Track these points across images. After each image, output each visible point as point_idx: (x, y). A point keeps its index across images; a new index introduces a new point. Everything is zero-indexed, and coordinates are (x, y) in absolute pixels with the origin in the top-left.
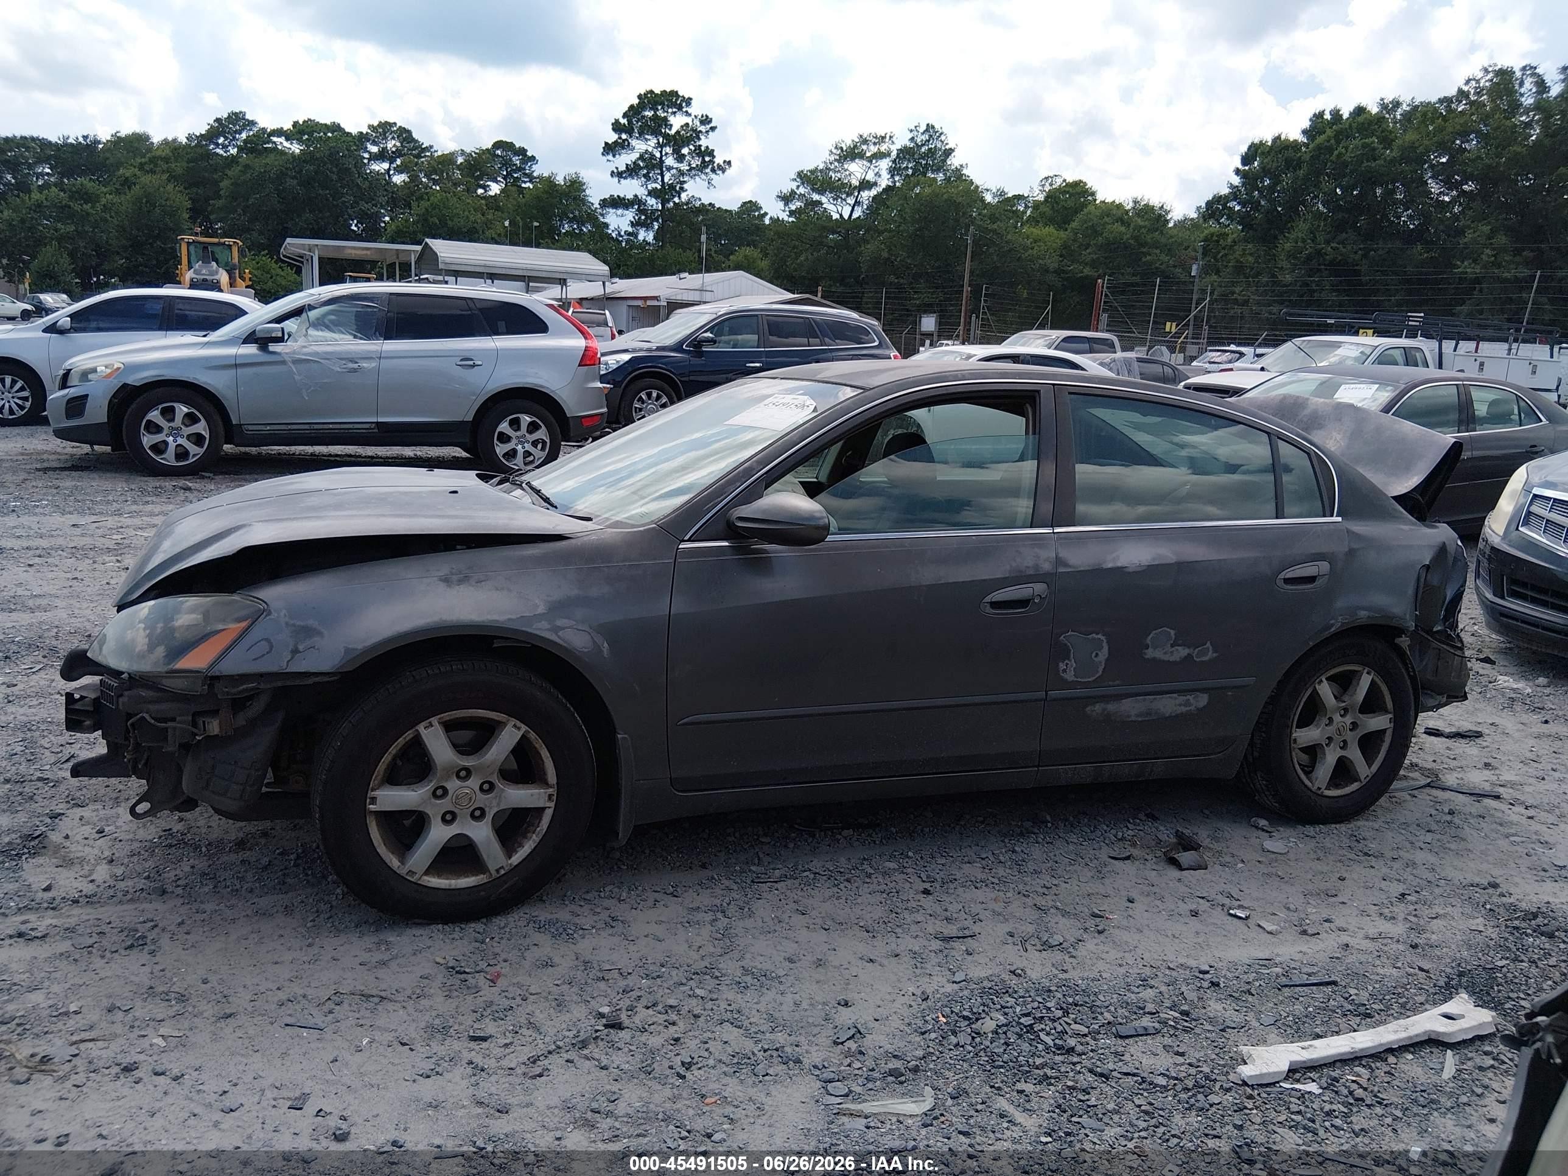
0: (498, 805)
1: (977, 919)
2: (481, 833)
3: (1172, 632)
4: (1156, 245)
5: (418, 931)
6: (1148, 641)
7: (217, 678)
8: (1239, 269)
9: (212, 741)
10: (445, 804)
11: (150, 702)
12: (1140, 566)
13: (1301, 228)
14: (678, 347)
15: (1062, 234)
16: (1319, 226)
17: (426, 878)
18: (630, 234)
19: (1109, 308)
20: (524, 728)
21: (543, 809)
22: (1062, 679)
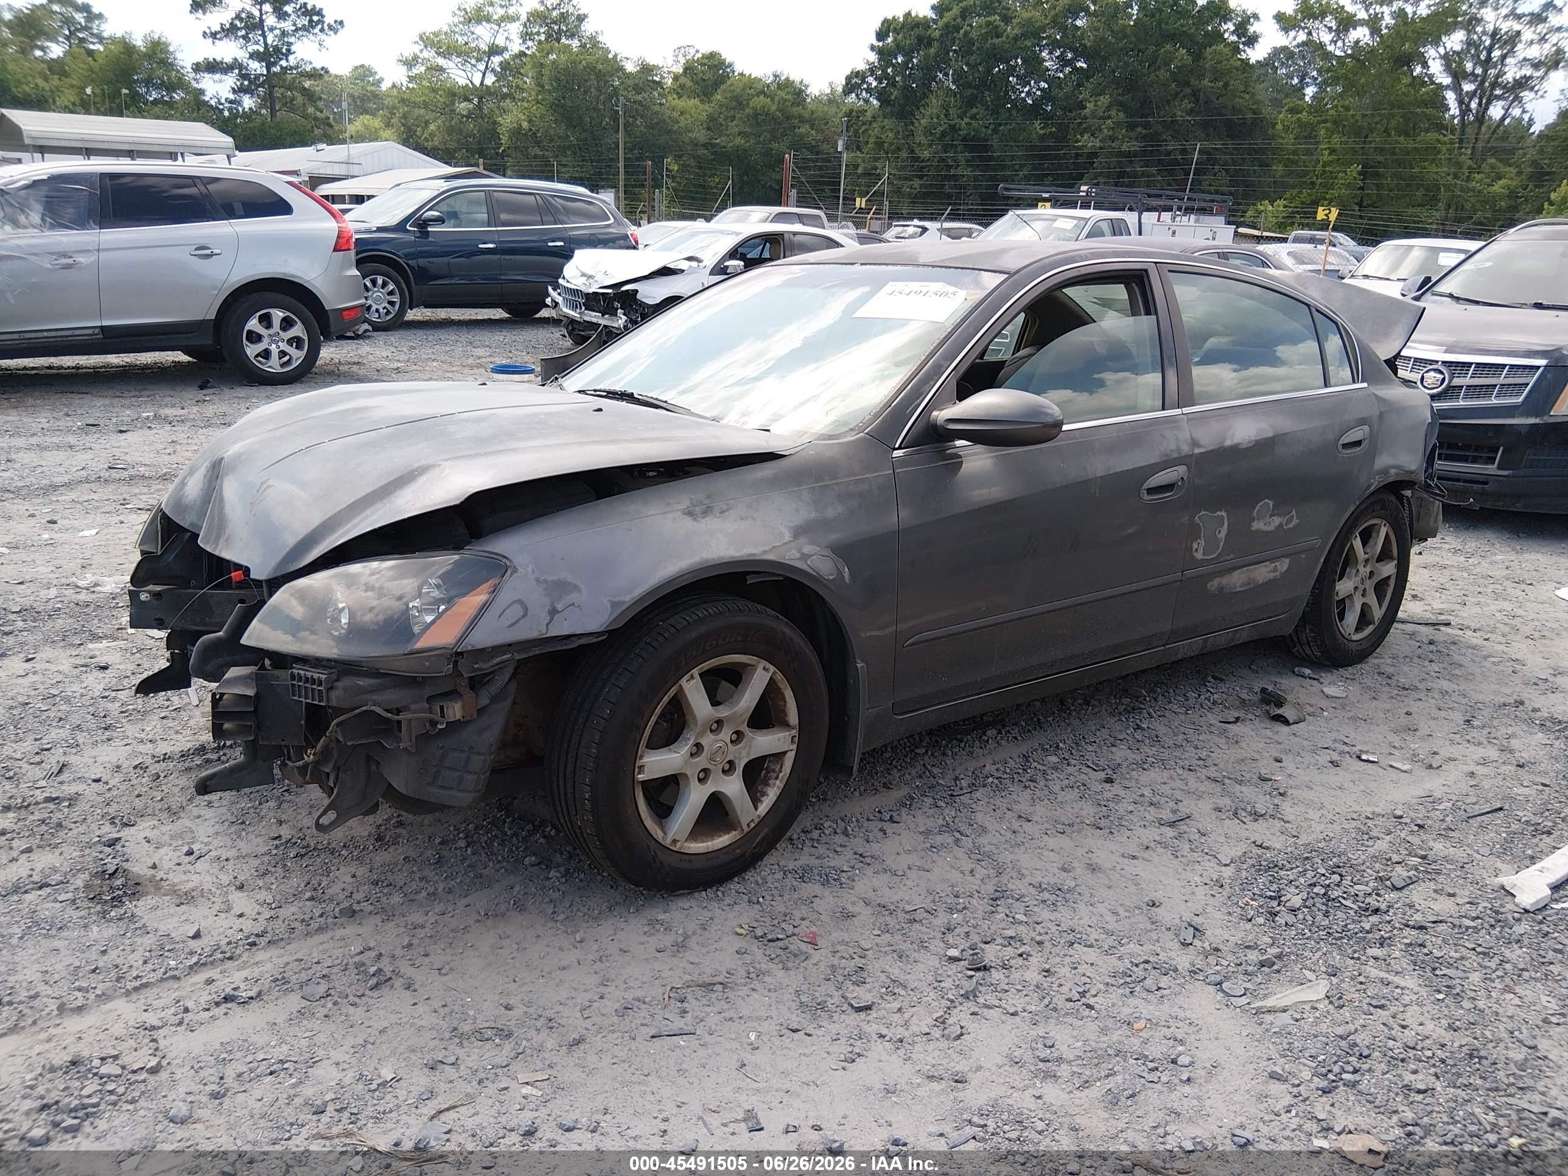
0: (748, 754)
1: (1177, 802)
2: (733, 787)
3: (1271, 503)
4: (802, 120)
5: (684, 903)
6: (1255, 514)
7: (461, 653)
8: (880, 144)
9: (454, 726)
10: (701, 761)
11: (371, 692)
12: (1250, 442)
13: (935, 104)
14: (401, 227)
15: (706, 107)
16: (950, 102)
17: (686, 844)
18: (231, 102)
19: (797, 183)
20: (772, 668)
21: (785, 753)
22: (1193, 557)
